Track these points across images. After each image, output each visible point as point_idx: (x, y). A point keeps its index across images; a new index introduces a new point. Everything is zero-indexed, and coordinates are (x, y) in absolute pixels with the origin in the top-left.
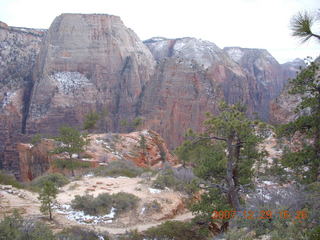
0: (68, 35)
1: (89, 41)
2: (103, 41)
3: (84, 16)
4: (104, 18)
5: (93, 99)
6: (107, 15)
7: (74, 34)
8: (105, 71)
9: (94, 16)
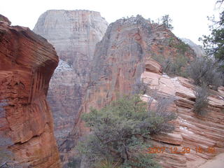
0: (52, 28)
1: (70, 33)
2: (83, 32)
3: (67, 12)
4: (84, 13)
5: (71, 82)
6: (87, 11)
7: (57, 26)
8: (85, 58)
9: (76, 12)
